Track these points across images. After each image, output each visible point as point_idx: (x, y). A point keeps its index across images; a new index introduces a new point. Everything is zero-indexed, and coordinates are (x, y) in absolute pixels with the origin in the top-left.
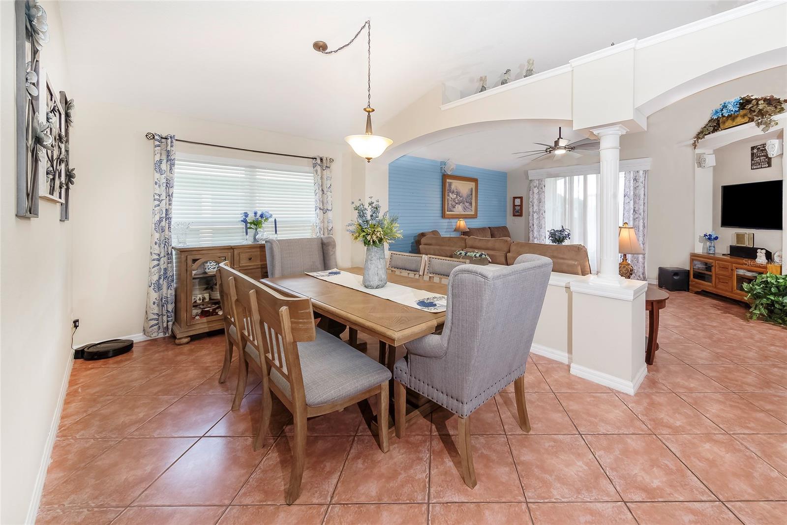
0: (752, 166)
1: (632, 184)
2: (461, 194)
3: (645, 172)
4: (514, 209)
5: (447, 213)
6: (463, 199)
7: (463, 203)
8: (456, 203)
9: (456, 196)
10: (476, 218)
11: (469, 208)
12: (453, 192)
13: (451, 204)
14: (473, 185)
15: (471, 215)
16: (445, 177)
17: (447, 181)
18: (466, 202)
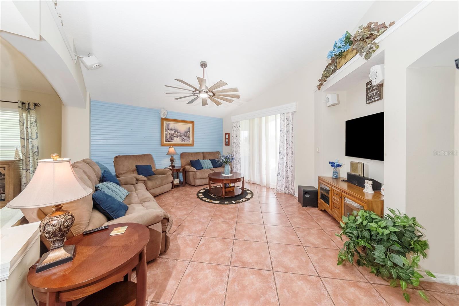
0: (367, 100)
1: (285, 123)
2: (178, 131)
3: (294, 113)
4: (225, 141)
5: (165, 142)
6: (181, 134)
7: (181, 137)
8: (174, 137)
9: (173, 132)
10: (193, 146)
11: (186, 140)
12: (171, 130)
13: (169, 137)
14: (190, 125)
15: (189, 144)
16: (163, 120)
17: (165, 122)
18: (184, 136)
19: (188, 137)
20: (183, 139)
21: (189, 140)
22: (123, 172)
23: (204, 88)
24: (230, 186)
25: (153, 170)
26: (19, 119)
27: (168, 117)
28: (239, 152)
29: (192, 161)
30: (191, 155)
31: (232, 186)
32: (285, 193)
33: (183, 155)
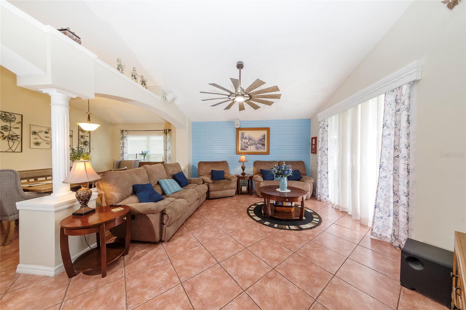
1: (393, 109)
2: (253, 139)
3: (412, 84)
5: (240, 151)
6: (255, 142)
7: (255, 145)
8: (249, 145)
9: (248, 140)
10: (268, 154)
11: (261, 148)
12: (246, 138)
13: (244, 146)
14: (265, 132)
15: (263, 152)
16: (238, 129)
17: (240, 132)
18: (258, 144)
19: (264, 145)
20: (258, 147)
21: (264, 148)
22: (202, 174)
23: (239, 91)
24: (285, 205)
25: (226, 175)
26: (163, 139)
27: (242, 127)
28: (325, 162)
29: (262, 170)
30: (264, 163)
31: (287, 205)
32: (391, 244)
33: (256, 163)
